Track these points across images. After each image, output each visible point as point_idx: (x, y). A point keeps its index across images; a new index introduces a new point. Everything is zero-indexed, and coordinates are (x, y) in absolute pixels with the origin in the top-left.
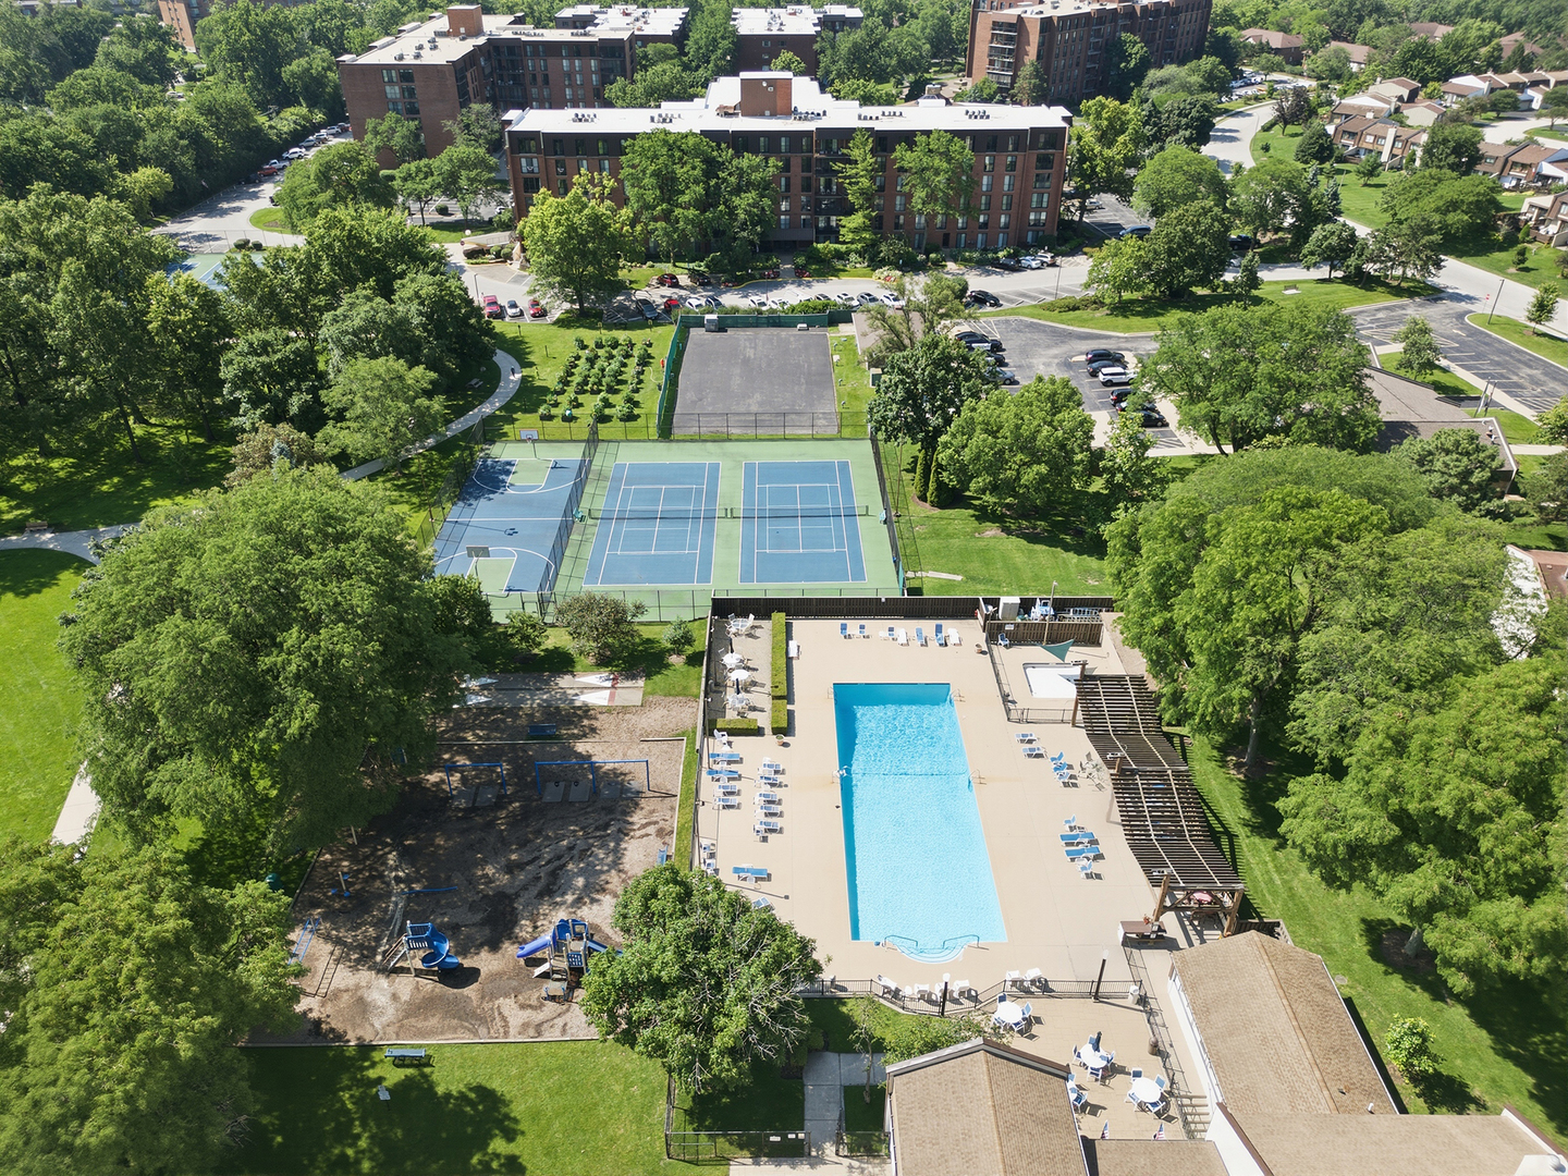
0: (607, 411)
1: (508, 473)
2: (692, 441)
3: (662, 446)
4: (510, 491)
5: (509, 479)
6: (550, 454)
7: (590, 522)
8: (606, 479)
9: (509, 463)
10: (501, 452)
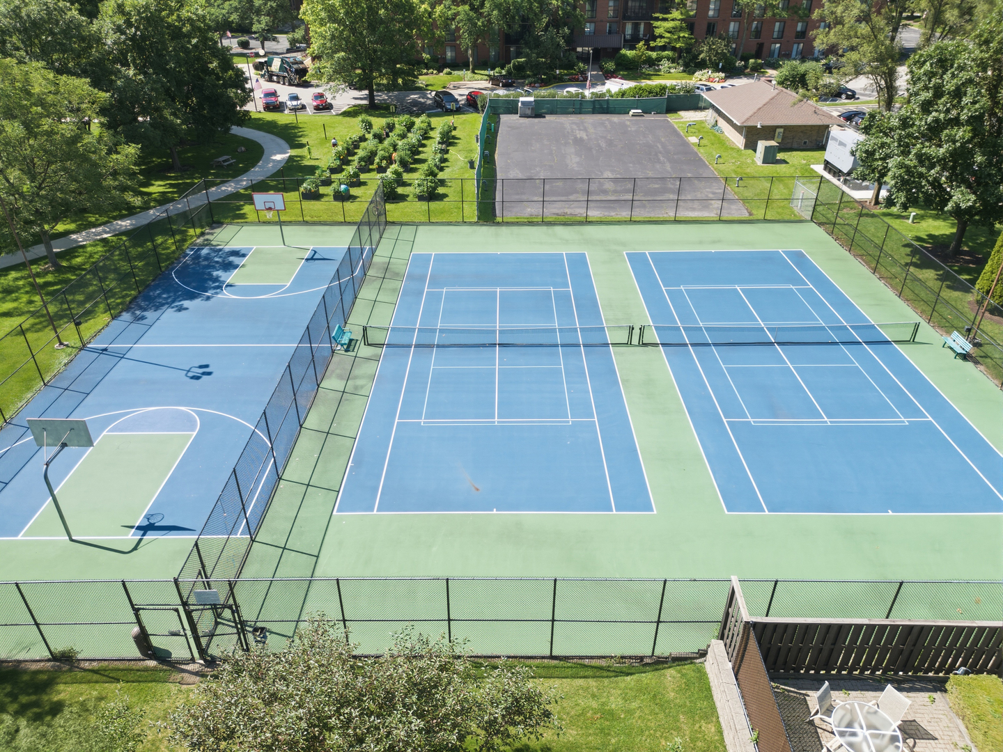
0: (400, 190)
1: (229, 266)
2: (531, 223)
3: (486, 231)
4: (226, 294)
5: (231, 277)
6: (305, 240)
7: (364, 351)
8: (397, 276)
9: (236, 253)
10: (228, 237)
